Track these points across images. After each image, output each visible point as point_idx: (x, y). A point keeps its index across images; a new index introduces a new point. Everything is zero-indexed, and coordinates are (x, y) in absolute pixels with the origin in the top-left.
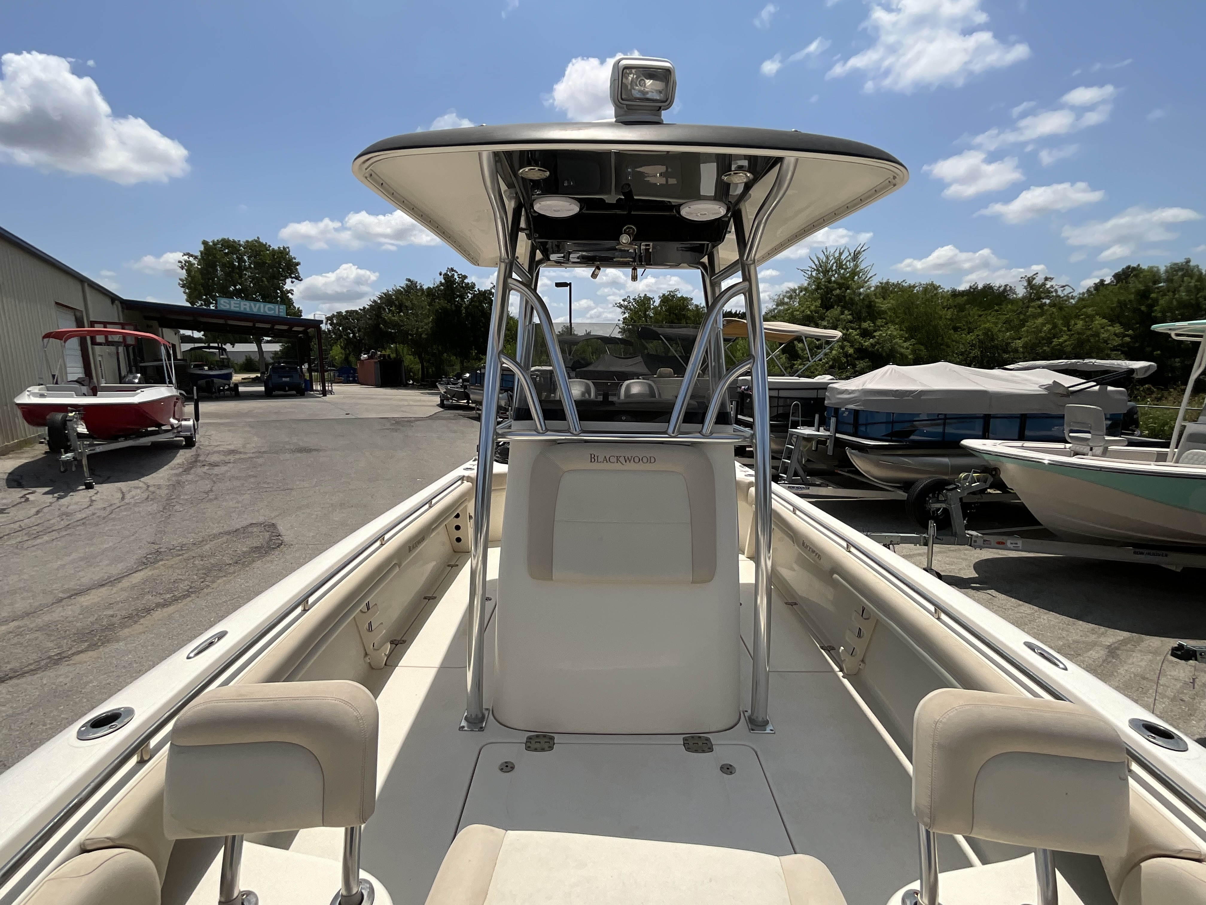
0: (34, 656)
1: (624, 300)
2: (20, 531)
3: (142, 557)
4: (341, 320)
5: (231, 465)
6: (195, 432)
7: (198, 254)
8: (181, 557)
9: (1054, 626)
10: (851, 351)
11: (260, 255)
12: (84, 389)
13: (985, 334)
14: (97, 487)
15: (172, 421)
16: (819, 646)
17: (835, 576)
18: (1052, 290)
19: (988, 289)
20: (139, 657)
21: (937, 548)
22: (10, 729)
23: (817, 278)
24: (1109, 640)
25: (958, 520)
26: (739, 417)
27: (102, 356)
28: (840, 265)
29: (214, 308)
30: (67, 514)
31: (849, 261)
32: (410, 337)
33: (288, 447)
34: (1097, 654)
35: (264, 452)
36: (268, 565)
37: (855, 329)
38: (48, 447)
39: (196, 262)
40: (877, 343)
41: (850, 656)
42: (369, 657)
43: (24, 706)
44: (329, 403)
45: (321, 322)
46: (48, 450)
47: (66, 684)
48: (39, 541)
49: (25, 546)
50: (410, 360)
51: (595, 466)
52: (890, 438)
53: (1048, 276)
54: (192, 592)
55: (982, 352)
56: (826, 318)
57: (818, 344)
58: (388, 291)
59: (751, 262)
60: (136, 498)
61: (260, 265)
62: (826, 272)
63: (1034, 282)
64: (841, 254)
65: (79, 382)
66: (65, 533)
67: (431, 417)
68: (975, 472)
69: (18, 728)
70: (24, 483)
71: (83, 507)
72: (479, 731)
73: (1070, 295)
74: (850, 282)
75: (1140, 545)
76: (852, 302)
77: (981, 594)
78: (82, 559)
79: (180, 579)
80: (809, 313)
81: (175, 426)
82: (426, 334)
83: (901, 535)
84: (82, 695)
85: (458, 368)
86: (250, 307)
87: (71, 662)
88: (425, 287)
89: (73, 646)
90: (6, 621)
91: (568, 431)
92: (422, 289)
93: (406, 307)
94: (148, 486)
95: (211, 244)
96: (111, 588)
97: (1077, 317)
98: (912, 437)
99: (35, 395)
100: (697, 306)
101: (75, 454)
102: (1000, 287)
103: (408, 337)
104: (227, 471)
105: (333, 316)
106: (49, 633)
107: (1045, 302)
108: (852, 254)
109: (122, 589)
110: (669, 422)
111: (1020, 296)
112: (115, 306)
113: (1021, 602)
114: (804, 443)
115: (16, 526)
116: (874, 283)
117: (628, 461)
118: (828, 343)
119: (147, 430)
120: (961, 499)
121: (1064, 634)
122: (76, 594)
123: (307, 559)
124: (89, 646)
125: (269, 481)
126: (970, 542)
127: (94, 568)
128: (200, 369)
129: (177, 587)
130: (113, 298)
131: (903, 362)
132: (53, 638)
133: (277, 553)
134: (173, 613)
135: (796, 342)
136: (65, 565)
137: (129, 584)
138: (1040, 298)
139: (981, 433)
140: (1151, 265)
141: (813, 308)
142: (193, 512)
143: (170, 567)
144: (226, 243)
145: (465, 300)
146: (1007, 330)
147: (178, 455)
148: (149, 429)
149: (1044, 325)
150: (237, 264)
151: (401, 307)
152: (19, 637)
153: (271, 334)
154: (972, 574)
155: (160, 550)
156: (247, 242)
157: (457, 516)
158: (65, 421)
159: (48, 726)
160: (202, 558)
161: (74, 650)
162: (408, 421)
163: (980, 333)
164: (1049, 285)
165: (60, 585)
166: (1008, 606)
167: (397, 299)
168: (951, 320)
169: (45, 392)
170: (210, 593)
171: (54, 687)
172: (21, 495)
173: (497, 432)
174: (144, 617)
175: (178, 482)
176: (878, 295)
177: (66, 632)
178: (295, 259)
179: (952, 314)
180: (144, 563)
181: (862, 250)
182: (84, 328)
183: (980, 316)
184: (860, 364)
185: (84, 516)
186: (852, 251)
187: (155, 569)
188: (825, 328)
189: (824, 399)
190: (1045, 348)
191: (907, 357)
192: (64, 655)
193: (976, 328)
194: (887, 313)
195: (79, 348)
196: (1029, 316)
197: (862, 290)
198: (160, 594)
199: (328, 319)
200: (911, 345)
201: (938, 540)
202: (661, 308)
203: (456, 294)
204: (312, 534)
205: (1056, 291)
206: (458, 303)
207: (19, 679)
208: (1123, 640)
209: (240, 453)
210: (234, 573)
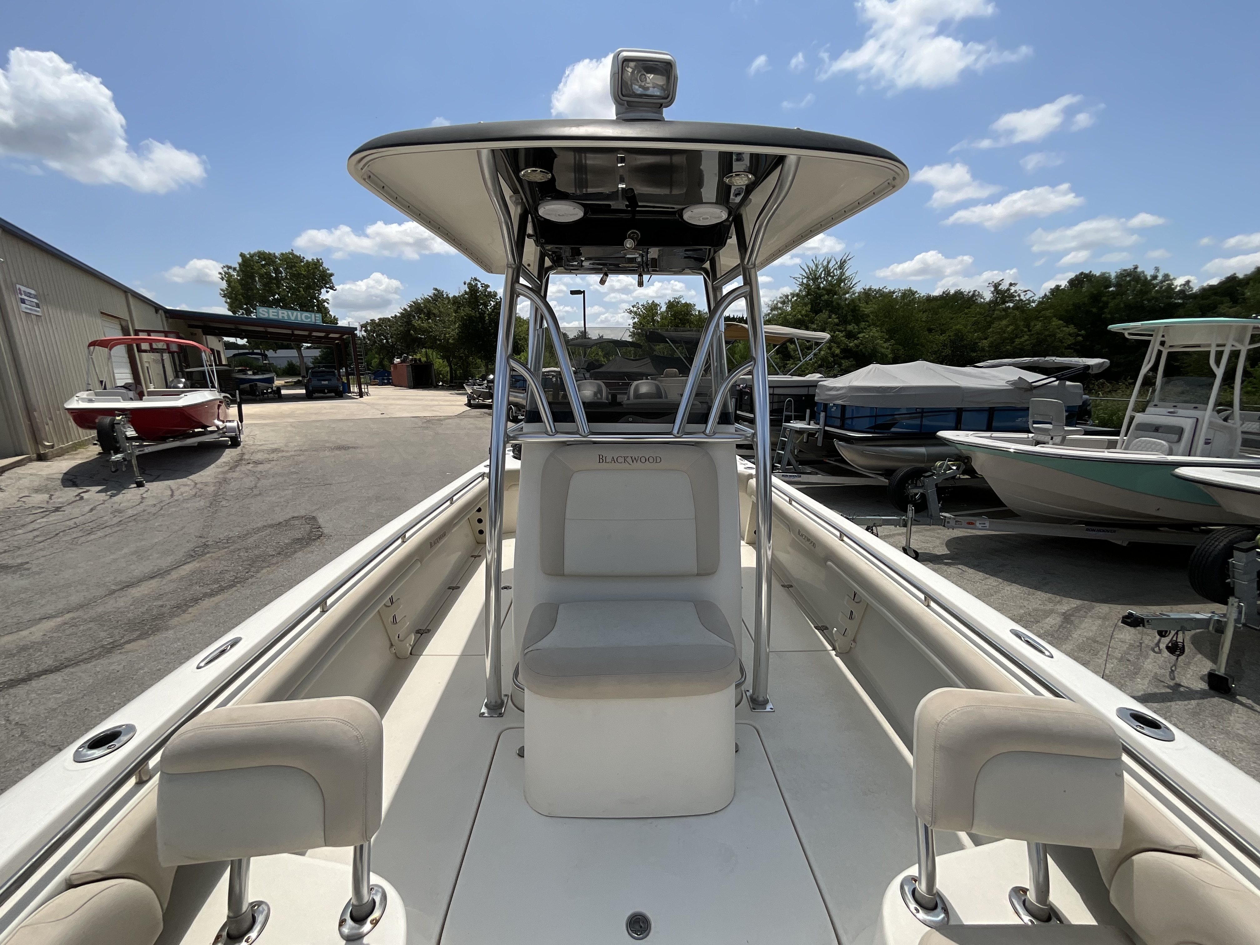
0: (88, 646)
1: (633, 307)
2: (75, 527)
3: (189, 551)
4: (374, 327)
5: (274, 463)
6: (240, 433)
7: (237, 266)
8: (226, 550)
9: (1016, 596)
10: (837, 351)
11: (295, 266)
12: (131, 394)
13: (956, 335)
14: (148, 485)
15: (217, 422)
16: (813, 626)
17: (829, 563)
18: (1016, 294)
19: (959, 294)
20: (187, 644)
21: (914, 528)
22: (65, 715)
23: (808, 285)
24: (1064, 608)
25: (934, 503)
26: (738, 412)
27: (149, 362)
28: (828, 273)
29: (255, 317)
30: (120, 511)
31: (836, 269)
32: (438, 342)
33: (327, 445)
34: (1053, 621)
35: (306, 451)
36: (310, 555)
37: (842, 332)
38: (101, 449)
39: (235, 274)
40: (861, 344)
41: (842, 637)
42: (394, 647)
43: (78, 693)
44: (365, 404)
45: (356, 329)
46: (101, 451)
47: (118, 671)
48: (92, 537)
49: (79, 542)
50: (439, 364)
51: (603, 465)
52: (873, 430)
53: (1013, 282)
54: (238, 582)
55: (952, 351)
56: (815, 322)
57: (808, 345)
58: (417, 300)
59: (752, 266)
60: (184, 495)
61: (296, 276)
62: (815, 279)
63: (1000, 288)
64: (828, 263)
65: (126, 387)
66: (118, 529)
67: (459, 416)
68: (949, 461)
69: (73, 714)
70: (78, 482)
71: (134, 504)
72: (498, 717)
73: (1031, 299)
74: (837, 289)
75: (1091, 523)
76: (839, 307)
77: (952, 570)
78: (133, 554)
79: (226, 570)
80: (800, 317)
81: (221, 428)
82: (453, 339)
83: (883, 518)
84: (133, 681)
85: (483, 370)
86: (288, 315)
87: (123, 650)
88: (451, 296)
89: (124, 635)
90: (62, 613)
91: (577, 433)
92: (448, 297)
93: (434, 314)
94: (196, 484)
95: (248, 256)
96: (161, 579)
97: (1037, 318)
98: (893, 430)
99: (83, 400)
100: (699, 311)
101: (125, 455)
102: (969, 292)
103: (436, 343)
104: (271, 468)
105: (367, 323)
106: (102, 623)
107: (1009, 306)
108: (839, 263)
109: (171, 581)
110: (674, 423)
111: (988, 300)
112: (159, 316)
113: (987, 576)
114: (796, 435)
115: (71, 523)
116: (858, 289)
117: (635, 461)
118: (817, 344)
119: (193, 431)
120: (936, 485)
121: (1026, 603)
122: (128, 586)
123: (345, 549)
124: (141, 635)
125: (310, 477)
126: (943, 523)
127: (145, 561)
128: (243, 374)
129: (223, 578)
130: (158, 308)
131: (884, 361)
132: (105, 628)
133: (317, 544)
134: (219, 602)
135: (788, 344)
136: (117, 559)
137: (177, 575)
138: (1004, 302)
139: (953, 425)
140: (1104, 271)
141: (803, 312)
142: (238, 507)
143: (216, 559)
144: (262, 256)
145: (489, 307)
146: (975, 331)
147: (224, 454)
148: (196, 430)
149: (1007, 326)
150: (274, 275)
151: (429, 315)
152: (74, 628)
153: (310, 340)
154: (944, 551)
155: (207, 543)
156: (282, 254)
157: (479, 510)
158: (113, 425)
159: (102, 711)
160: (247, 550)
161: (126, 639)
162: (438, 420)
163: (951, 334)
164: (1013, 289)
165: (113, 578)
166: (976, 579)
167: (426, 307)
168: (926, 322)
169: (94, 398)
170: (255, 582)
171: (107, 674)
172: (76, 494)
173: (508, 435)
174: (192, 606)
175: (225, 480)
176: (861, 300)
177: (118, 622)
178: (329, 270)
179: (927, 317)
180: (192, 556)
181: (848, 258)
182: (130, 336)
183: (952, 319)
184: (845, 363)
185: (135, 512)
186: (838, 260)
187: (203, 561)
188: (815, 330)
189: (814, 396)
190: (1007, 347)
191: (887, 356)
192: (116, 644)
193: (948, 330)
194: (870, 316)
195: (126, 356)
196: (995, 318)
197: (847, 296)
198: (207, 584)
199: (362, 326)
200: (890, 345)
201: (915, 522)
202: (668, 314)
203: (479, 302)
204: (349, 526)
205: (1019, 296)
206: (482, 310)
207: (73, 667)
208: (1075, 608)
209: (283, 451)
210: (277, 563)
